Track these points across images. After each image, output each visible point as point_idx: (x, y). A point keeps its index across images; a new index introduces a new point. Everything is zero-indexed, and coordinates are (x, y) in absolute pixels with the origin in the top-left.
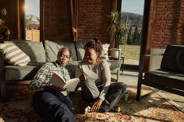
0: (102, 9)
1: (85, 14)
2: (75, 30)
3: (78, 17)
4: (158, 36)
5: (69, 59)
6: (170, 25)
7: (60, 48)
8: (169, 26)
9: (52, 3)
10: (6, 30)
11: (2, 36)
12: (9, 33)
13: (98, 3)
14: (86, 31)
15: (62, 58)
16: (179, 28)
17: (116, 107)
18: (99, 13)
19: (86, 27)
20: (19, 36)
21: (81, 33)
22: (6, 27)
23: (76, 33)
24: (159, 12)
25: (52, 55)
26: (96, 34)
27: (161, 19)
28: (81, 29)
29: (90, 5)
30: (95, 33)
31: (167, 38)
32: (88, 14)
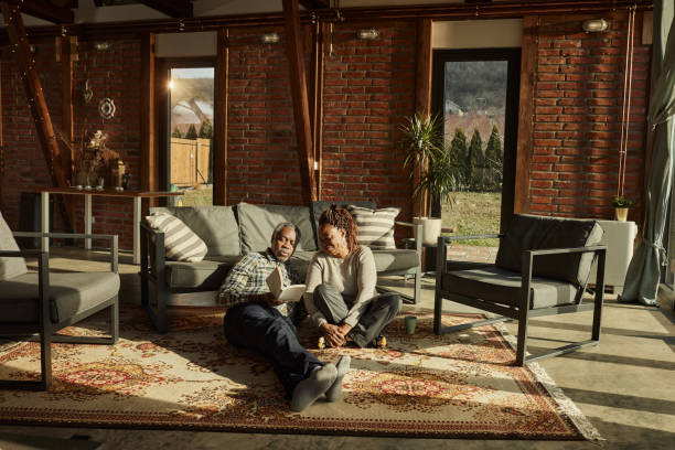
0: (391, 107)
1: (343, 120)
2: (316, 164)
3: (326, 128)
4: (542, 182)
5: (295, 247)
6: (574, 151)
7: (276, 224)
8: (571, 155)
9: (250, 84)
10: (114, 163)
11: (103, 181)
12: (122, 169)
13: (380, 90)
14: (345, 168)
15: (281, 243)
16: (597, 160)
17: (379, 339)
18: (381, 118)
19: (347, 156)
20: (151, 179)
21: (332, 172)
22: (112, 152)
23: (317, 172)
24: (543, 117)
25: (254, 237)
26: (373, 176)
27: (548, 136)
28: (332, 162)
29: (356, 96)
30: (372, 173)
31: (567, 188)
32: (351, 119)
